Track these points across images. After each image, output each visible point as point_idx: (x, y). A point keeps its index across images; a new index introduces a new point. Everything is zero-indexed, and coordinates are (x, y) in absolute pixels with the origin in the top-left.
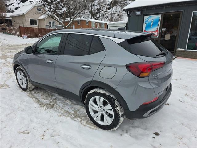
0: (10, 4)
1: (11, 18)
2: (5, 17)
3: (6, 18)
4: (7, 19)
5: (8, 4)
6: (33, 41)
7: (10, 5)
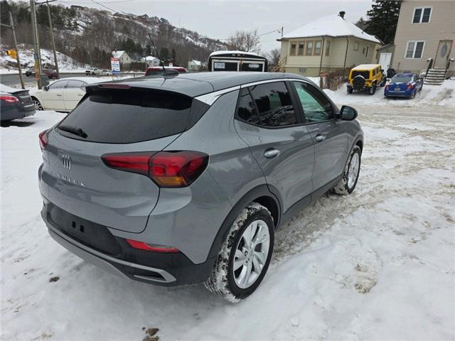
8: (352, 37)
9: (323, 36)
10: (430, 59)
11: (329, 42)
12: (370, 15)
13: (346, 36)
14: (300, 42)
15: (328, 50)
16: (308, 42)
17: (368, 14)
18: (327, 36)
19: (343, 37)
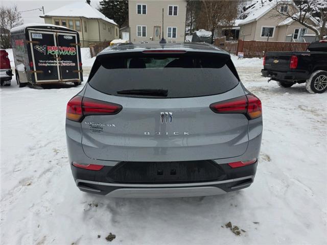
0: (250, 5)
1: (239, 28)
2: (232, 26)
3: (234, 28)
4: (235, 30)
5: (247, 7)
6: (249, 63)
7: (250, 7)
8: (101, 19)
9: (80, 17)
10: (151, 37)
11: (85, 22)
12: (102, 5)
13: (97, 19)
14: (62, 20)
15: (86, 27)
16: (69, 20)
17: (101, 4)
18: (83, 17)
19: (95, 19)
